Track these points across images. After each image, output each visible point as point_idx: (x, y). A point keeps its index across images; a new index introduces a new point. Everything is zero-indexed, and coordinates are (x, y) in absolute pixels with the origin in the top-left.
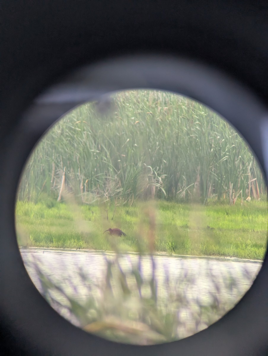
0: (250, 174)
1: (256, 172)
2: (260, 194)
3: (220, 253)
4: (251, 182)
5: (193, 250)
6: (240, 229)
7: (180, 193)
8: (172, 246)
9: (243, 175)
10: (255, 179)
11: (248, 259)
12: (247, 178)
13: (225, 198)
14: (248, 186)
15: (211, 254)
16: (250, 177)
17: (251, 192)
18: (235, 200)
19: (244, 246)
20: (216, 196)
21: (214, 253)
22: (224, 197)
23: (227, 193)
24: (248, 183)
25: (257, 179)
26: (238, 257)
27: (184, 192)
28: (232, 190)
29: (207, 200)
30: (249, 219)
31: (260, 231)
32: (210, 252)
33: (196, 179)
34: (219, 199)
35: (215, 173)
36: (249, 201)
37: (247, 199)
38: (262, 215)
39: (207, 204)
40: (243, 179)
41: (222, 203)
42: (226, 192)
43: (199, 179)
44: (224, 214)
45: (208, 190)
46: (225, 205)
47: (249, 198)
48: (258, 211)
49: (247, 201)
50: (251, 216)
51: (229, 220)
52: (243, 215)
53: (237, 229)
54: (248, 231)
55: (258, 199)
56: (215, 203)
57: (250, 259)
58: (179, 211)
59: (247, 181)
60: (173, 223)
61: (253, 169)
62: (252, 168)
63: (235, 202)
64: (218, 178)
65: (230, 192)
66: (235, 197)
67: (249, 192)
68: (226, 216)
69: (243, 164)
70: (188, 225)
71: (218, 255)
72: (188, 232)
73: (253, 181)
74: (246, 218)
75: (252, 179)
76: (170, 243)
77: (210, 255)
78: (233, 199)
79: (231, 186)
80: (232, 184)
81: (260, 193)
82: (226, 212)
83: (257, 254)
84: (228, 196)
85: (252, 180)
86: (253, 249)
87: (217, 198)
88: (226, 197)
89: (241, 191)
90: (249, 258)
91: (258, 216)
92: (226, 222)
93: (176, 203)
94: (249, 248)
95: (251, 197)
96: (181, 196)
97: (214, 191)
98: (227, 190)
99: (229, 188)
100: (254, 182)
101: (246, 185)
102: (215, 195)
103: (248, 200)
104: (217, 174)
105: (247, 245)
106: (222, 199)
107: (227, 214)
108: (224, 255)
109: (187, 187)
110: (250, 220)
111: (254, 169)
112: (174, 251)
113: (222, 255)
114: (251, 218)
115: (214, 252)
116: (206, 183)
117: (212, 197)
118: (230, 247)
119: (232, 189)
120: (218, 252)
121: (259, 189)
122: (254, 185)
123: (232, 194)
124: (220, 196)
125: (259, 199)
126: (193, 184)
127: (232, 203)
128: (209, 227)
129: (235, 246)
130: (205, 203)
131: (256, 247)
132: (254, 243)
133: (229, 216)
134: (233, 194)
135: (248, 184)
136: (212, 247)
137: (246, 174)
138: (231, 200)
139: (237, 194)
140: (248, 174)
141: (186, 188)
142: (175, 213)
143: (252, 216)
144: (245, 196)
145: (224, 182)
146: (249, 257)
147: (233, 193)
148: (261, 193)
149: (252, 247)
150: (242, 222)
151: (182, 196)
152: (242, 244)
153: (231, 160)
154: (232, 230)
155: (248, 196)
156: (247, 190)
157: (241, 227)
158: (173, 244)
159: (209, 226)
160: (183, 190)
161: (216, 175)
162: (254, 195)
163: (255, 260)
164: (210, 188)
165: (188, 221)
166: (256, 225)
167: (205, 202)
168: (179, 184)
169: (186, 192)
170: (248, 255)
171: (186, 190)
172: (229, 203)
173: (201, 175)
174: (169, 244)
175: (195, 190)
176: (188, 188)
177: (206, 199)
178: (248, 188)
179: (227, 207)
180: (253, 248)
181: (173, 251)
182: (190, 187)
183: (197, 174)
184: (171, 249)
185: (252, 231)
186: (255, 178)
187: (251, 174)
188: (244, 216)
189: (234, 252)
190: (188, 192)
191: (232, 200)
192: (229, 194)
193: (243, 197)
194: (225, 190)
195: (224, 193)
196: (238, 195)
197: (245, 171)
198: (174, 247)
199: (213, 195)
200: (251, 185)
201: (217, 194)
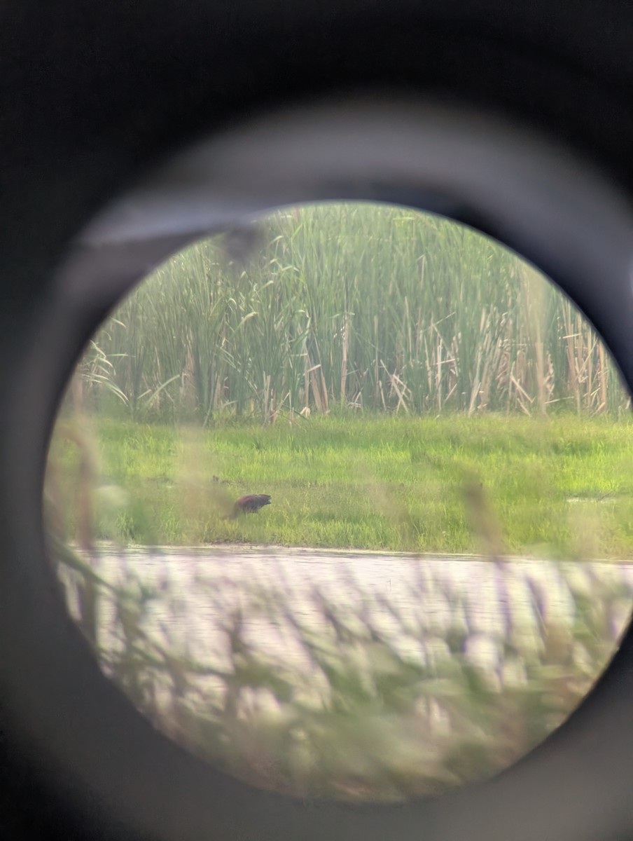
0: (306, 354)
1: (320, 349)
2: (329, 400)
3: (241, 536)
4: (310, 373)
5: (180, 533)
6: (287, 481)
7: (148, 397)
8: (127, 527)
9: (291, 357)
10: (319, 366)
11: (302, 546)
12: (300, 364)
13: (252, 409)
14: (304, 381)
15: (221, 540)
16: (307, 361)
17: (309, 398)
18: (276, 415)
19: (295, 518)
20: (232, 404)
21: (227, 538)
22: (250, 409)
23: (258, 398)
24: (304, 375)
25: (322, 365)
26: (283, 545)
27: (156, 396)
28: (270, 391)
29: (211, 415)
30: (307, 456)
31: (329, 484)
32: (217, 536)
33: (184, 364)
34: (239, 412)
35: (227, 350)
36: (306, 416)
37: (302, 413)
38: (333, 448)
39: (211, 425)
40: (291, 366)
41: (247, 422)
42: (256, 398)
43: (191, 363)
44: (252, 447)
45: (212, 391)
46: (253, 426)
47: (306, 410)
48: (325, 439)
49: (303, 417)
50: (310, 451)
51: (263, 461)
52: (292, 449)
53: (280, 481)
54: (304, 486)
55: (324, 411)
56: (229, 423)
57: (307, 546)
58: (145, 442)
59: (301, 369)
60: (130, 470)
61: (312, 343)
62: (311, 338)
63: (275, 419)
64: (236, 363)
65: (264, 397)
66: (275, 408)
67: (305, 395)
68: (256, 453)
69: (292, 331)
70: (167, 474)
71: (236, 543)
72: (166, 491)
73: (314, 370)
74: (300, 455)
75: (310, 365)
76: (123, 520)
77: (219, 543)
78: (271, 413)
79: (267, 381)
80: (269, 377)
81: (330, 398)
82: (256, 443)
83: (321, 535)
84: (261, 407)
85: (311, 369)
86: (313, 525)
87: (234, 411)
88: (255, 409)
89: (289, 394)
90: (305, 544)
91: (325, 449)
92: (256, 466)
93: (137, 424)
94: (304, 523)
95: (310, 407)
96: (149, 405)
97: (228, 395)
98: (258, 390)
99: (261, 386)
100: (316, 372)
101: (299, 379)
102: (231, 402)
103: (305, 413)
104: (232, 354)
105: (300, 517)
106: (245, 413)
107: (258, 447)
108: (250, 541)
109: (163, 383)
110: (309, 458)
111: (314, 341)
112: (133, 538)
113: (245, 541)
114: (310, 454)
115: (227, 535)
116: (209, 373)
117: (224, 408)
118: (265, 523)
119: (268, 389)
120: (238, 535)
121: (327, 389)
122: (317, 381)
123: (269, 400)
124: (241, 406)
125: (328, 412)
126: (178, 376)
127: (269, 422)
128: (217, 479)
129: (275, 519)
130: (208, 421)
131: (320, 520)
132: (316, 510)
133: (264, 451)
134: (272, 400)
135: (304, 377)
136: (224, 525)
137: (298, 355)
138: (267, 415)
139: (280, 402)
140: (303, 353)
141: (160, 386)
142: (134, 447)
143: (313, 451)
144: (297, 404)
145: (251, 372)
146: (305, 542)
147: (270, 397)
148: (332, 399)
149: (311, 521)
150: (292, 465)
151: (152, 404)
152: (290, 515)
153: (264, 319)
154: (269, 483)
155: (304, 405)
156: (301, 392)
157: (288, 475)
158: (132, 520)
159: (216, 476)
160: (154, 391)
161: (230, 355)
162: (317, 404)
163: (316, 548)
164: (219, 386)
165: (169, 465)
166: (322, 471)
167: (206, 418)
168: (144, 377)
169: (160, 395)
170: (303, 539)
171: (162, 390)
172: (261, 421)
173: (196, 355)
174: (119, 521)
175: (182, 390)
176: (167, 387)
177: (208, 414)
178: (303, 386)
179: (257, 430)
180: (313, 523)
181: (131, 539)
182: (170, 384)
183: (186, 353)
184: (126, 535)
185: (313, 484)
186: (319, 363)
187: (309, 354)
188: (295, 451)
189: (273, 535)
190: (165, 396)
191: (269, 413)
192: (261, 402)
193: (292, 406)
194: (253, 392)
195: (250, 398)
196: (282, 402)
197: (295, 348)
198: (133, 527)
199: (224, 402)
200: (310, 379)
201: (234, 402)
